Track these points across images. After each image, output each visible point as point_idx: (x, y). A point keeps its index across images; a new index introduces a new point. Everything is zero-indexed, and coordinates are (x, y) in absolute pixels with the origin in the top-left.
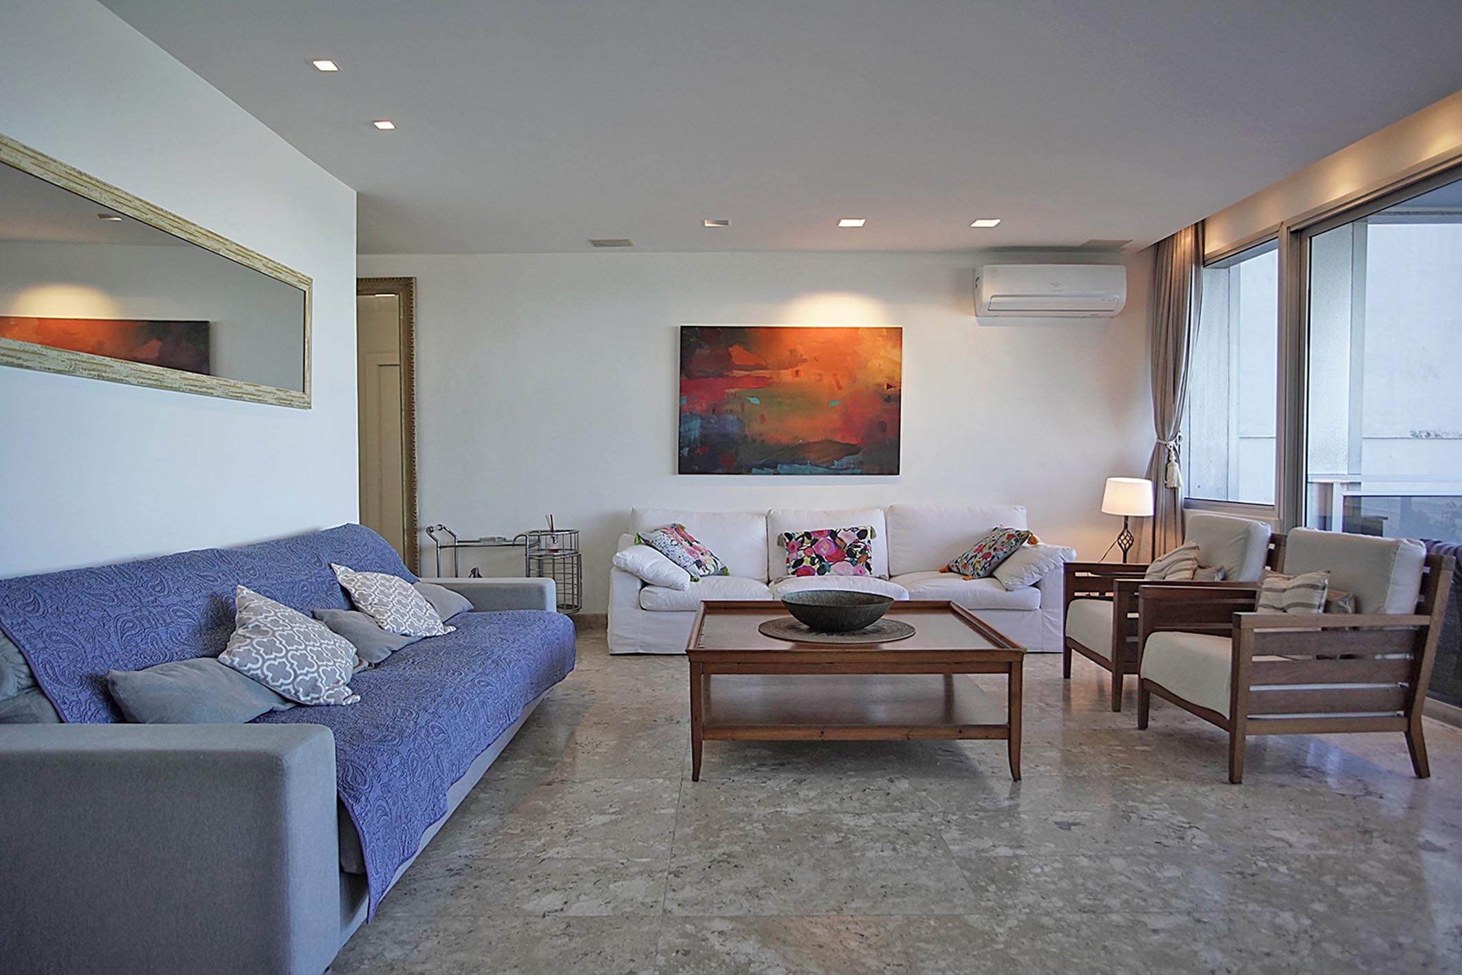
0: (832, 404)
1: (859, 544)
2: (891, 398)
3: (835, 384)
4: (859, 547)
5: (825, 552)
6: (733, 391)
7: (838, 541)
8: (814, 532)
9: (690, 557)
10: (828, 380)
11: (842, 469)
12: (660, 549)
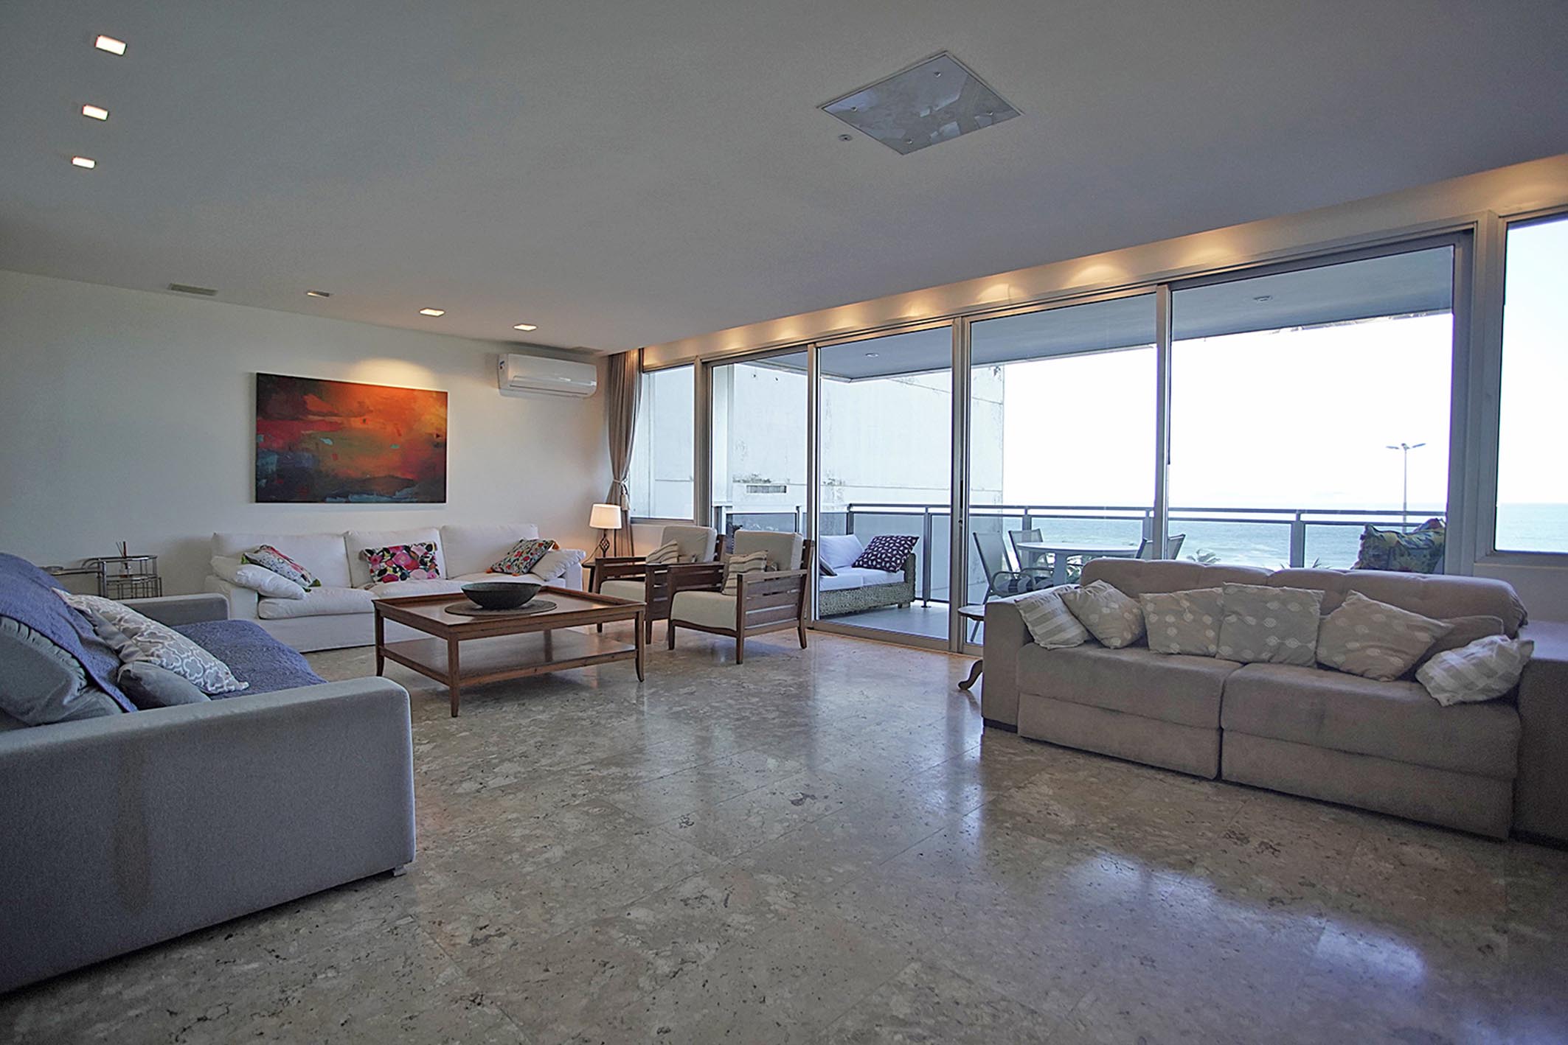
0: (393, 447)
1: (428, 555)
2: (439, 445)
3: (396, 432)
5: (403, 562)
6: (308, 432)
7: (412, 554)
8: (391, 548)
9: (294, 571)
10: (390, 428)
11: (401, 499)
12: (269, 566)
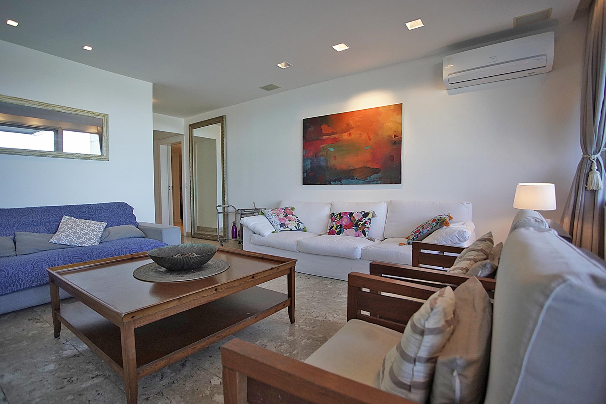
0: (366, 148)
1: (363, 220)
2: (396, 142)
3: (368, 138)
4: (362, 221)
5: (344, 223)
6: (323, 146)
7: (352, 218)
8: (343, 213)
9: (278, 221)
10: (364, 136)
11: (371, 181)
12: (267, 217)
